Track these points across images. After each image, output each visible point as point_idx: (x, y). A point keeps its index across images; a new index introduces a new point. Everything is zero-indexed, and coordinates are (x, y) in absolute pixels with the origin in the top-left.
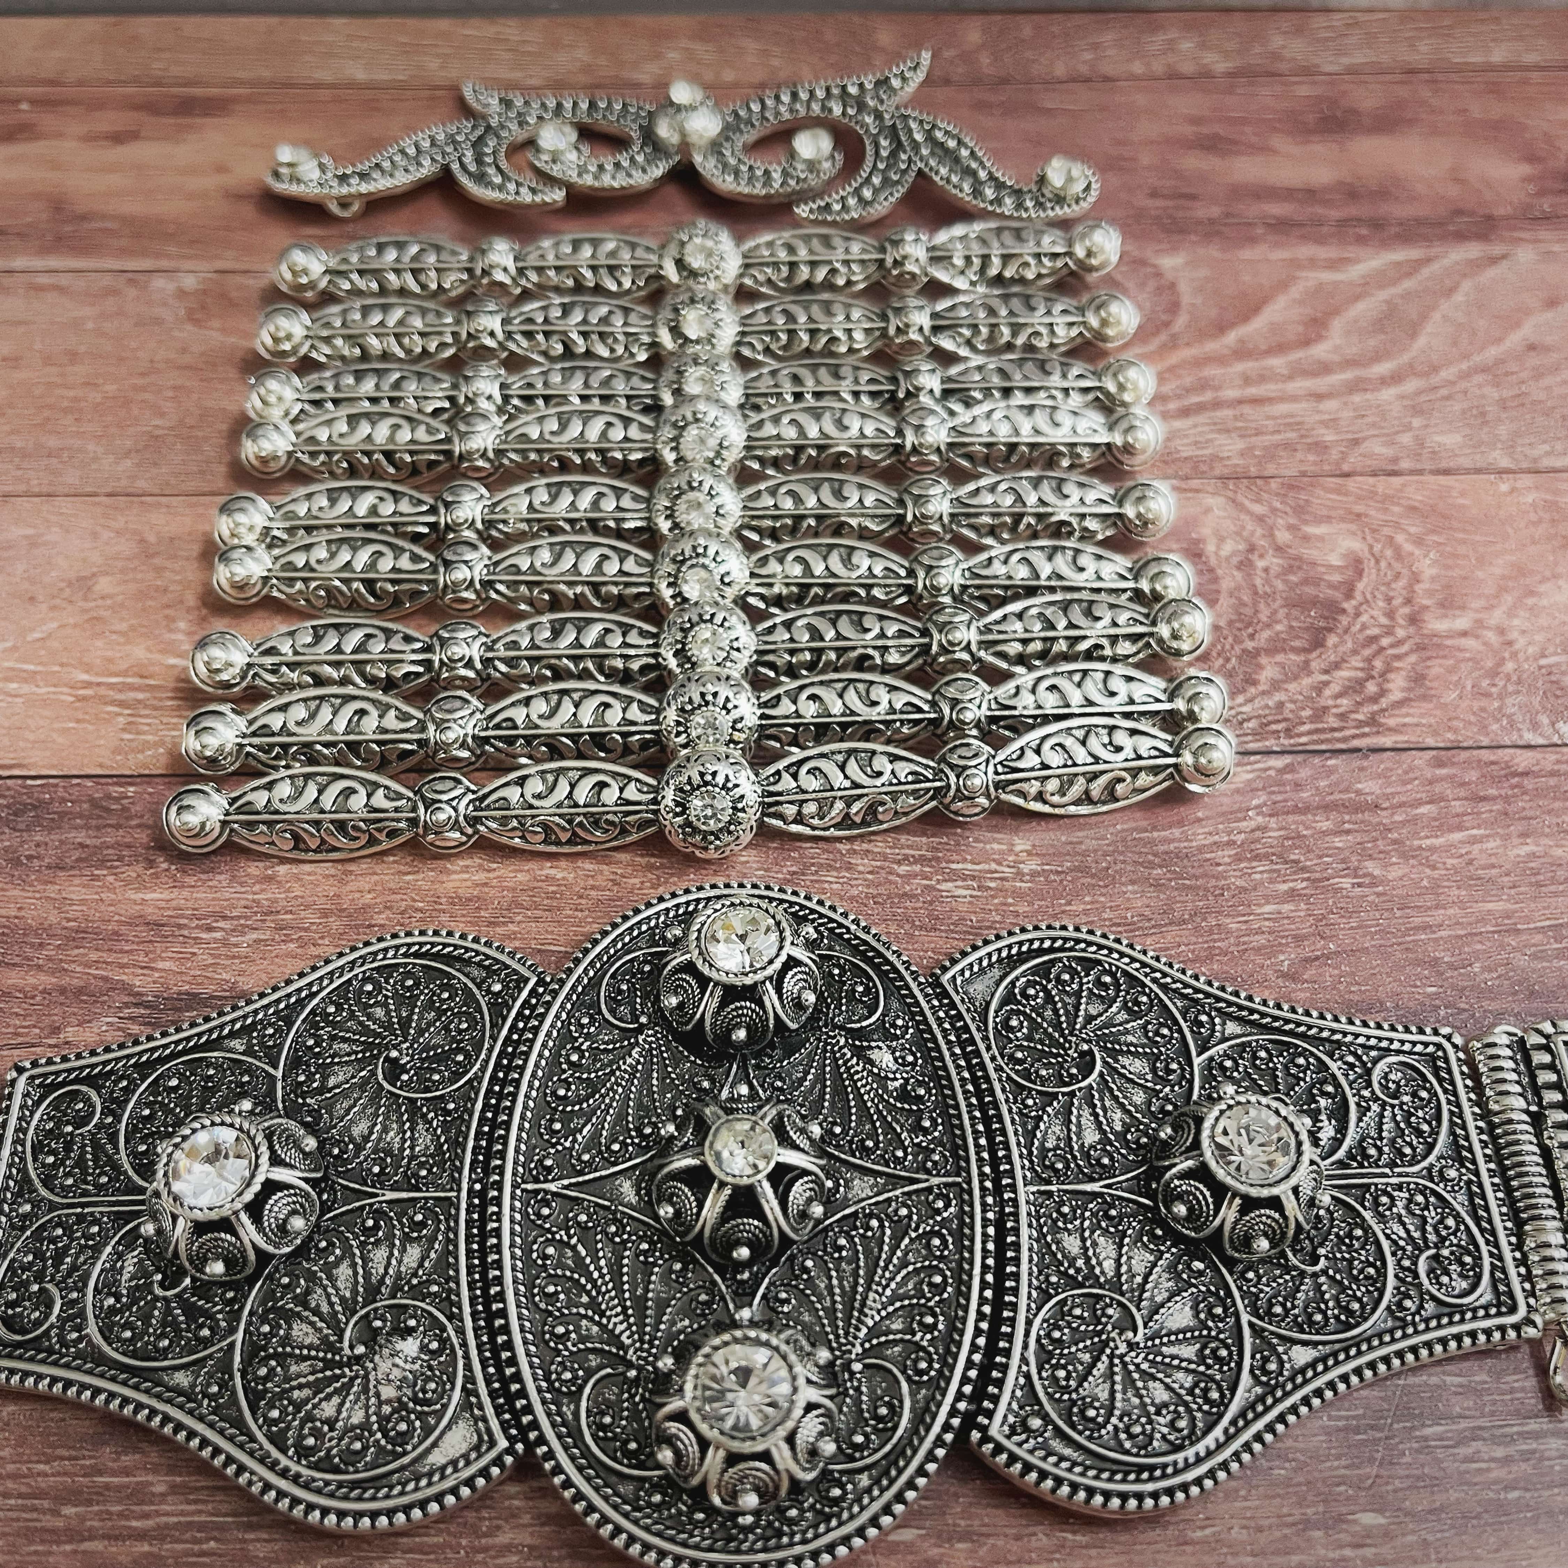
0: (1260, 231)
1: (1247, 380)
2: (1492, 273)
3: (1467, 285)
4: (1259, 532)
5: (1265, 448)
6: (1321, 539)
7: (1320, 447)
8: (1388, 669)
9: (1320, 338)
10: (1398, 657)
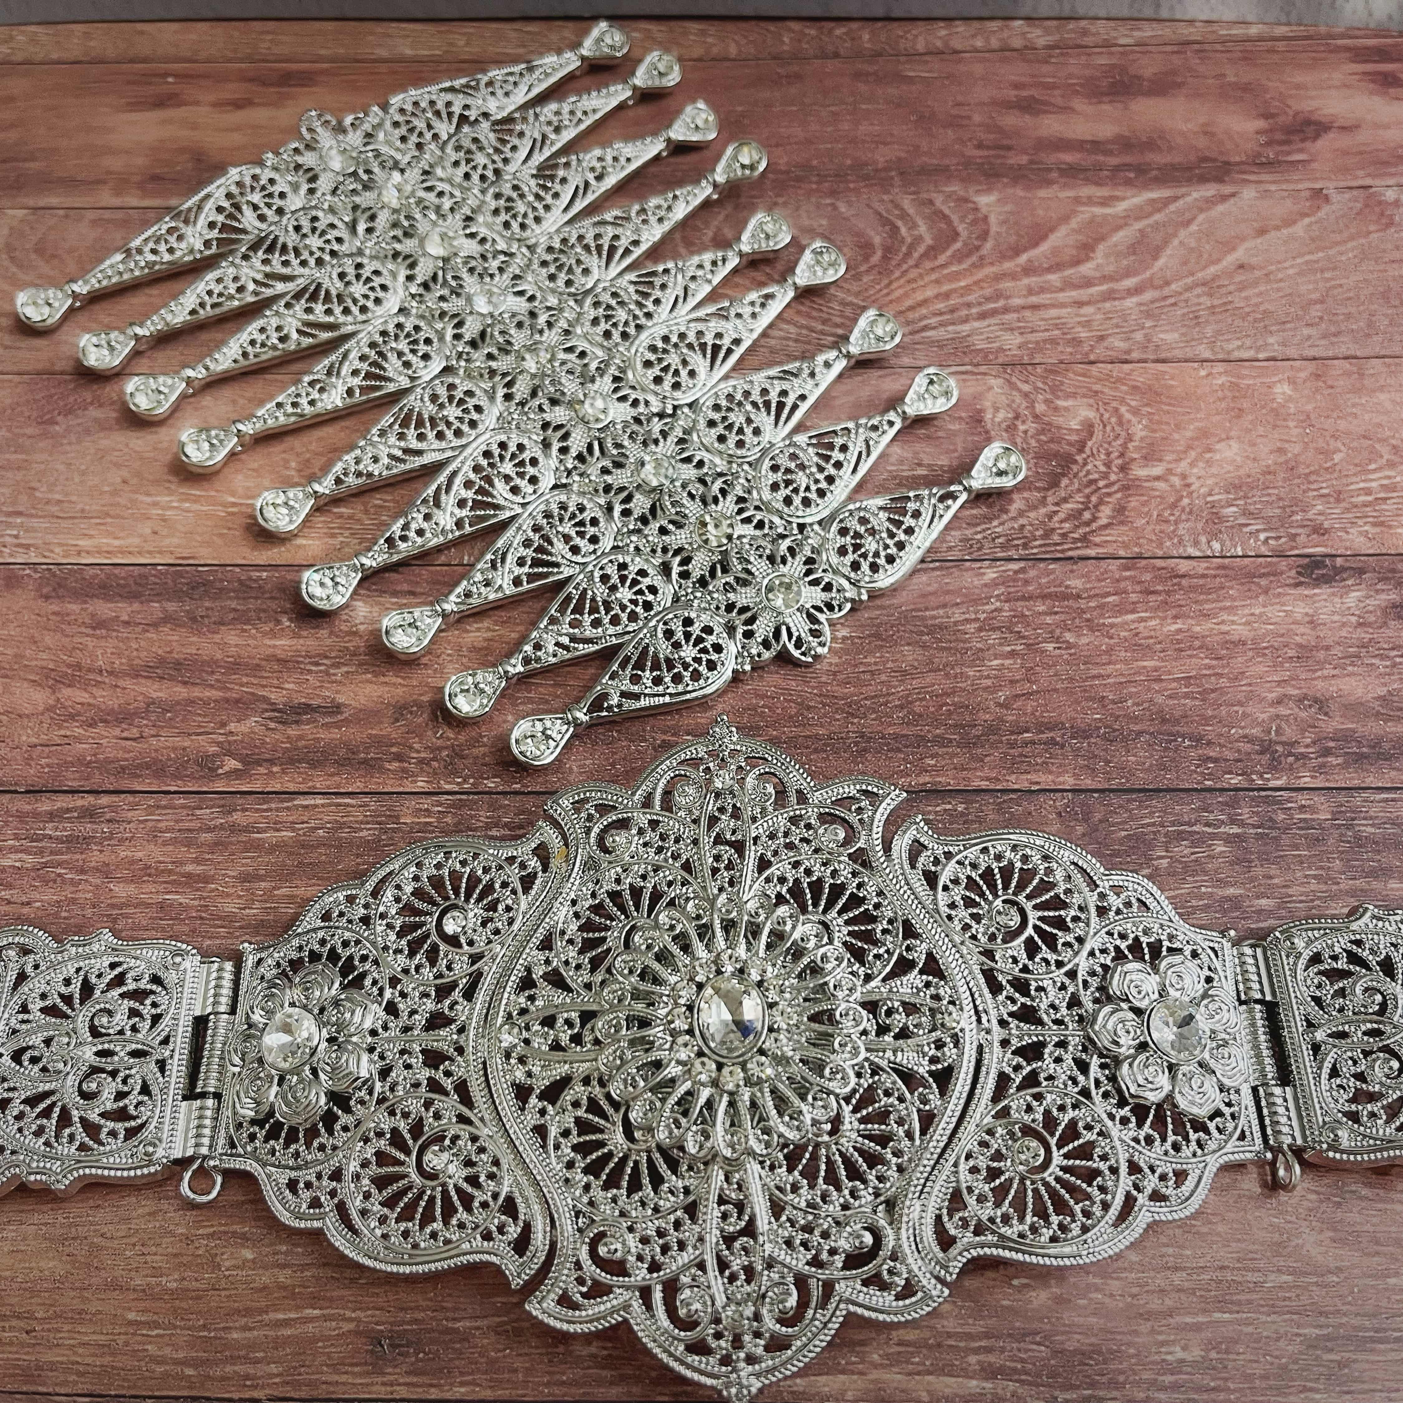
0: (1054, 175)
1: (1031, 291)
2: (1220, 208)
3: (1201, 217)
4: (1025, 404)
5: (1037, 343)
6: (1067, 409)
7: (1076, 342)
8: (1101, 502)
9: (1088, 259)
10: (1109, 495)
